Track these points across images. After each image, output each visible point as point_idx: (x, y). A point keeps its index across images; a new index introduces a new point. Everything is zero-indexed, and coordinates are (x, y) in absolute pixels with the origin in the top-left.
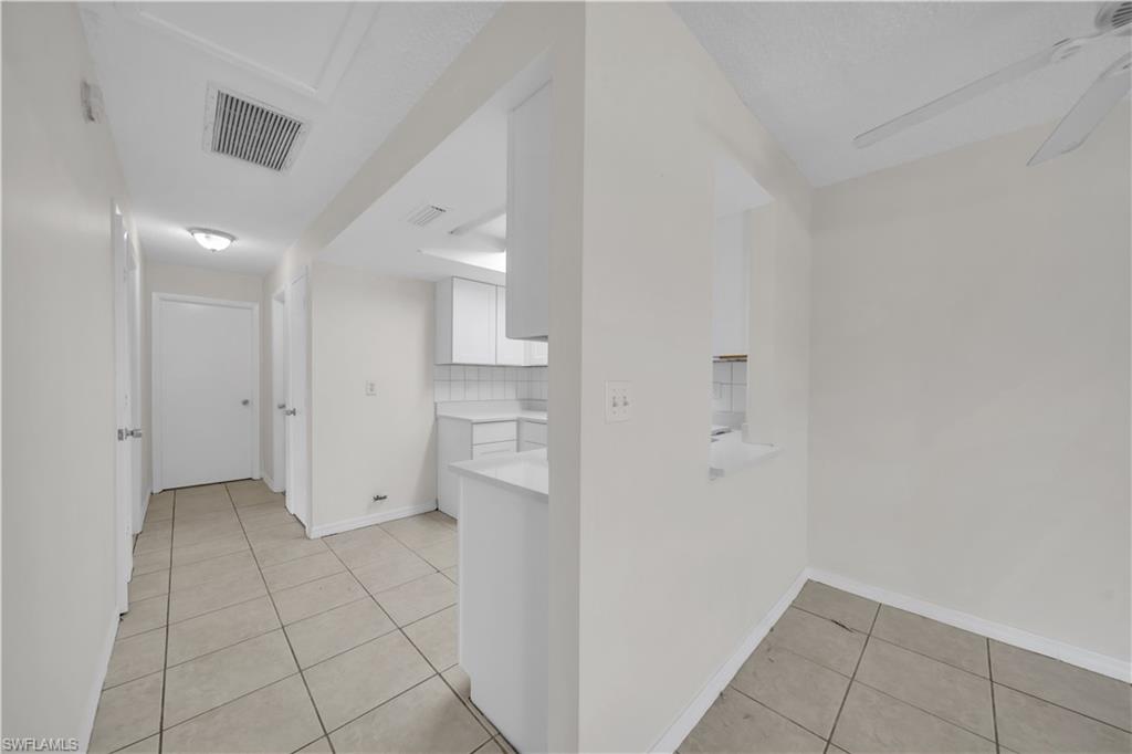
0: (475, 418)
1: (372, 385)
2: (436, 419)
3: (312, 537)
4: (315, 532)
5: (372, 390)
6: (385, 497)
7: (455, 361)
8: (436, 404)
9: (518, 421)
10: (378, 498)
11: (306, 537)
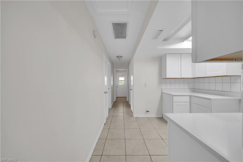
0: (174, 94)
1: (146, 84)
2: (162, 93)
3: (134, 117)
4: (135, 116)
5: (146, 85)
6: (149, 111)
7: (167, 77)
8: (162, 89)
9: (190, 96)
10: (147, 111)
11: (132, 116)
